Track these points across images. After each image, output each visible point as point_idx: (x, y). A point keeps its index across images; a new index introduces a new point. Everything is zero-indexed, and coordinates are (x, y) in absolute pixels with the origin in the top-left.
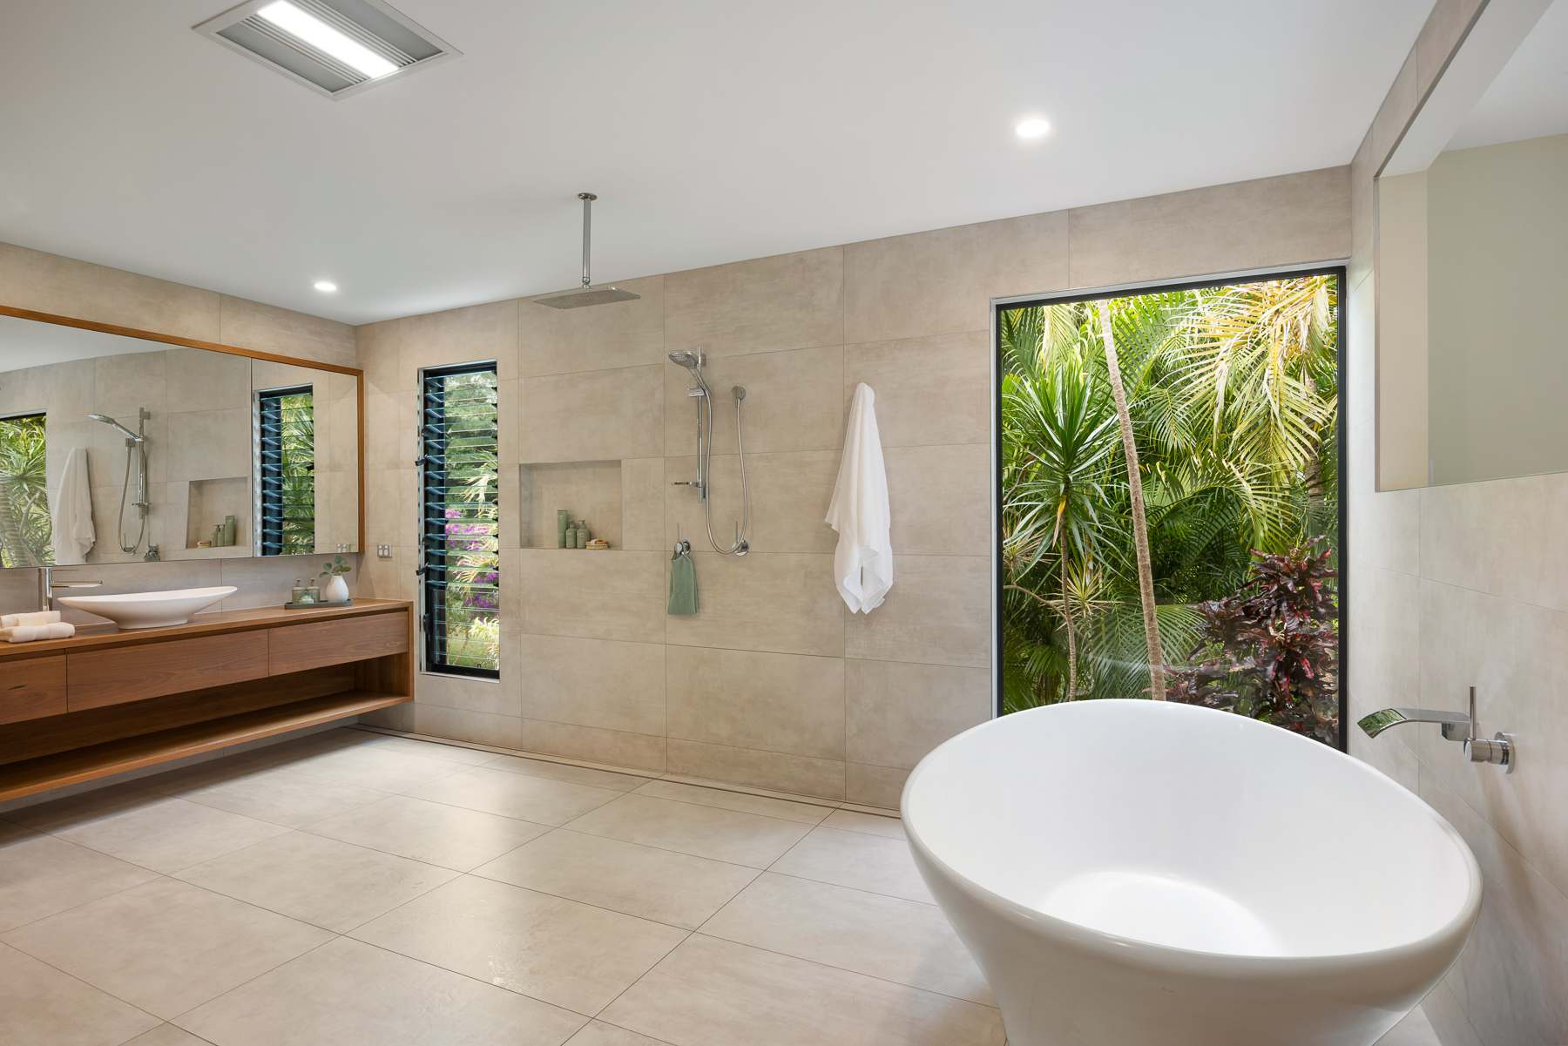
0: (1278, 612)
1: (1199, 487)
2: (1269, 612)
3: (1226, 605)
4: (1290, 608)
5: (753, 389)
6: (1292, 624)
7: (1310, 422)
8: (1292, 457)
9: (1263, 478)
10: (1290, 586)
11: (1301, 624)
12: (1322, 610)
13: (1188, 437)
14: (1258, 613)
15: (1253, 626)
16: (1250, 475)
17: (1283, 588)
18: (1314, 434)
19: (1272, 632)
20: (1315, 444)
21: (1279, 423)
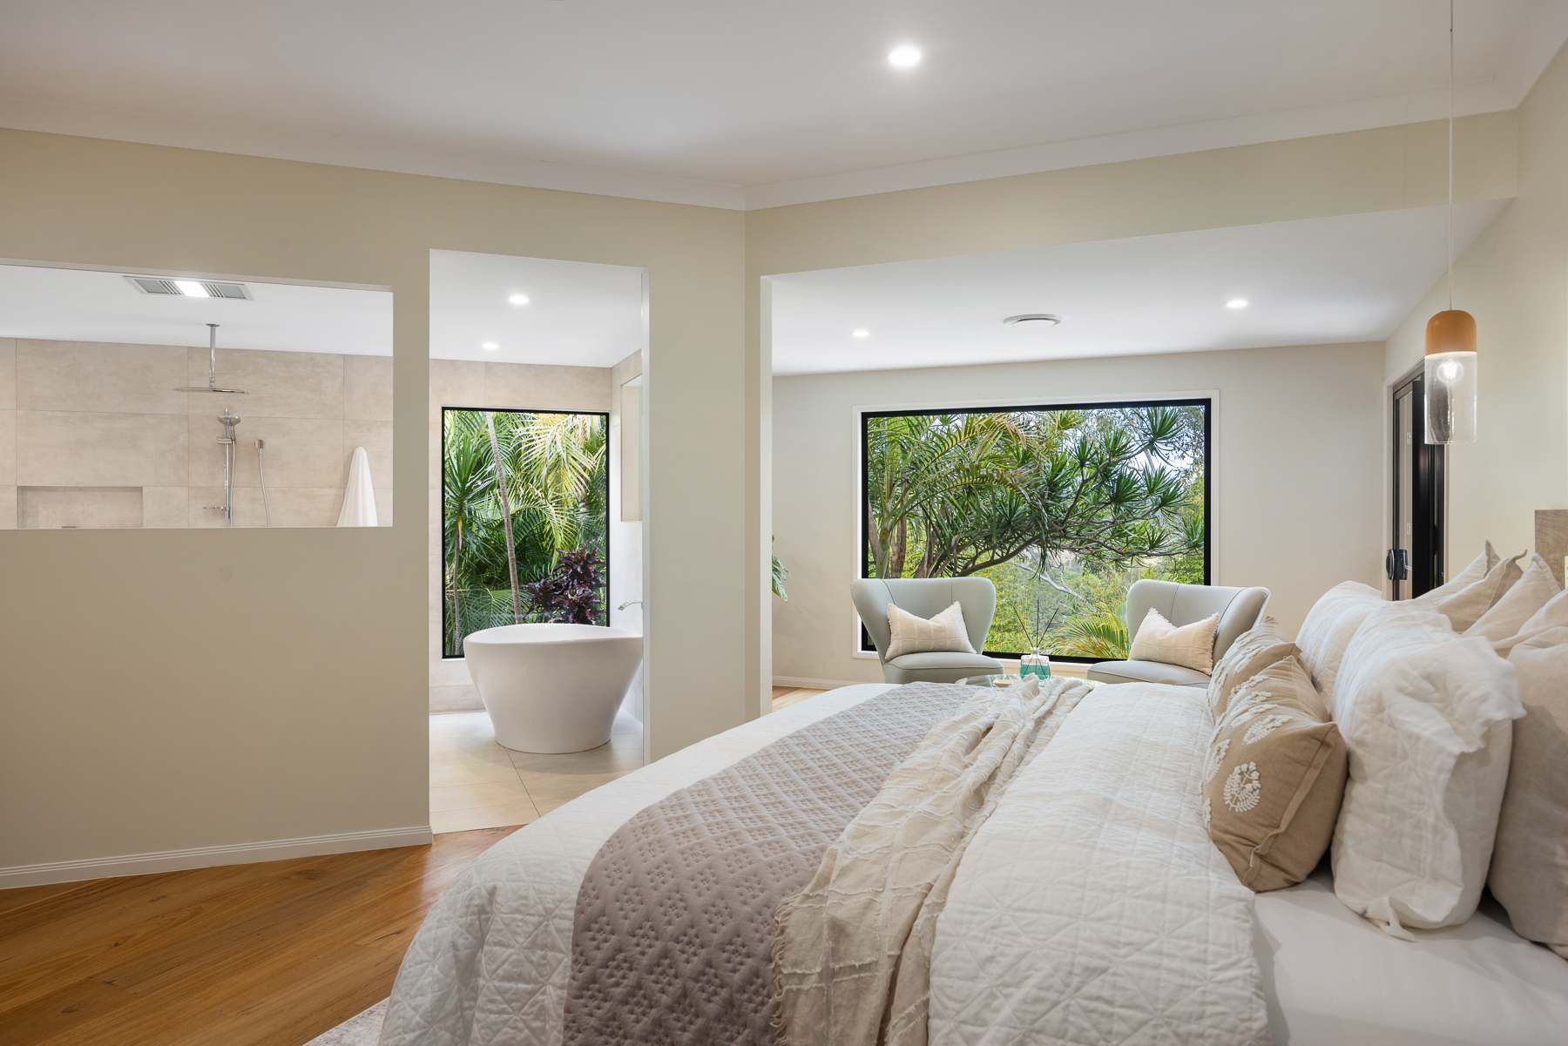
0: (572, 585)
1: (520, 507)
2: (568, 585)
3: (544, 583)
4: (579, 583)
5: (268, 442)
6: (579, 592)
7: (585, 469)
8: (572, 487)
9: (557, 503)
10: (579, 569)
11: (584, 591)
12: (594, 583)
13: (509, 470)
14: (561, 587)
15: (560, 594)
16: (552, 500)
17: (575, 571)
18: (586, 475)
19: (570, 597)
20: (587, 482)
21: (566, 466)
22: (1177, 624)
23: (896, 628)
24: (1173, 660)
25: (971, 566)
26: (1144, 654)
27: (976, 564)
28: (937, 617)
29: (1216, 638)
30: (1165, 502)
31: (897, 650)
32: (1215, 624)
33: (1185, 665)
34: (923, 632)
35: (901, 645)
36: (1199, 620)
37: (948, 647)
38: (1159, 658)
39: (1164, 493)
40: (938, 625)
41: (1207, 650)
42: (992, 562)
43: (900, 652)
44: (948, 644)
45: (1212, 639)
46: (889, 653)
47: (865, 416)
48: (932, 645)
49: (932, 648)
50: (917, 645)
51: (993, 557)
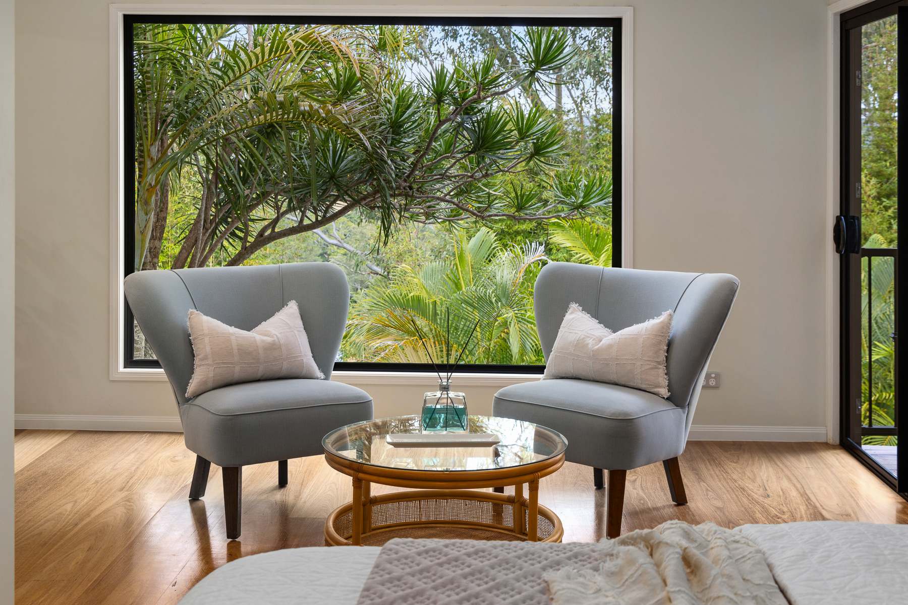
22: (614, 327)
23: (203, 348)
24: (613, 377)
25: (269, 232)
26: (570, 369)
27: (277, 230)
28: (264, 326)
29: (669, 345)
30: (538, 151)
31: (205, 382)
32: (667, 326)
33: (631, 384)
34: (245, 352)
35: (211, 375)
36: (644, 322)
37: (284, 372)
38: (591, 375)
39: (538, 139)
40: (269, 339)
41: (659, 363)
42: (301, 228)
43: (210, 385)
44: (285, 368)
45: (666, 348)
46: (191, 388)
47: (130, 21)
48: (261, 371)
49: (259, 375)
50: (237, 372)
51: (302, 220)
